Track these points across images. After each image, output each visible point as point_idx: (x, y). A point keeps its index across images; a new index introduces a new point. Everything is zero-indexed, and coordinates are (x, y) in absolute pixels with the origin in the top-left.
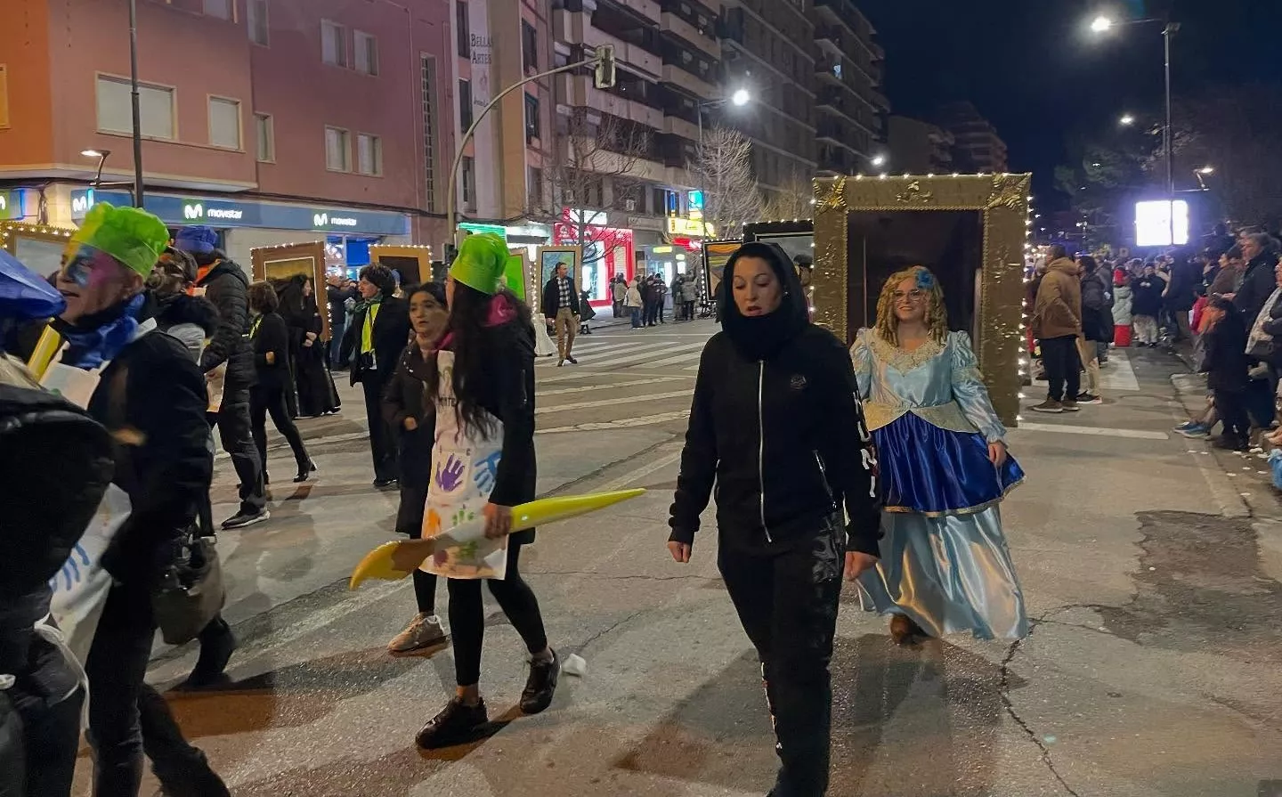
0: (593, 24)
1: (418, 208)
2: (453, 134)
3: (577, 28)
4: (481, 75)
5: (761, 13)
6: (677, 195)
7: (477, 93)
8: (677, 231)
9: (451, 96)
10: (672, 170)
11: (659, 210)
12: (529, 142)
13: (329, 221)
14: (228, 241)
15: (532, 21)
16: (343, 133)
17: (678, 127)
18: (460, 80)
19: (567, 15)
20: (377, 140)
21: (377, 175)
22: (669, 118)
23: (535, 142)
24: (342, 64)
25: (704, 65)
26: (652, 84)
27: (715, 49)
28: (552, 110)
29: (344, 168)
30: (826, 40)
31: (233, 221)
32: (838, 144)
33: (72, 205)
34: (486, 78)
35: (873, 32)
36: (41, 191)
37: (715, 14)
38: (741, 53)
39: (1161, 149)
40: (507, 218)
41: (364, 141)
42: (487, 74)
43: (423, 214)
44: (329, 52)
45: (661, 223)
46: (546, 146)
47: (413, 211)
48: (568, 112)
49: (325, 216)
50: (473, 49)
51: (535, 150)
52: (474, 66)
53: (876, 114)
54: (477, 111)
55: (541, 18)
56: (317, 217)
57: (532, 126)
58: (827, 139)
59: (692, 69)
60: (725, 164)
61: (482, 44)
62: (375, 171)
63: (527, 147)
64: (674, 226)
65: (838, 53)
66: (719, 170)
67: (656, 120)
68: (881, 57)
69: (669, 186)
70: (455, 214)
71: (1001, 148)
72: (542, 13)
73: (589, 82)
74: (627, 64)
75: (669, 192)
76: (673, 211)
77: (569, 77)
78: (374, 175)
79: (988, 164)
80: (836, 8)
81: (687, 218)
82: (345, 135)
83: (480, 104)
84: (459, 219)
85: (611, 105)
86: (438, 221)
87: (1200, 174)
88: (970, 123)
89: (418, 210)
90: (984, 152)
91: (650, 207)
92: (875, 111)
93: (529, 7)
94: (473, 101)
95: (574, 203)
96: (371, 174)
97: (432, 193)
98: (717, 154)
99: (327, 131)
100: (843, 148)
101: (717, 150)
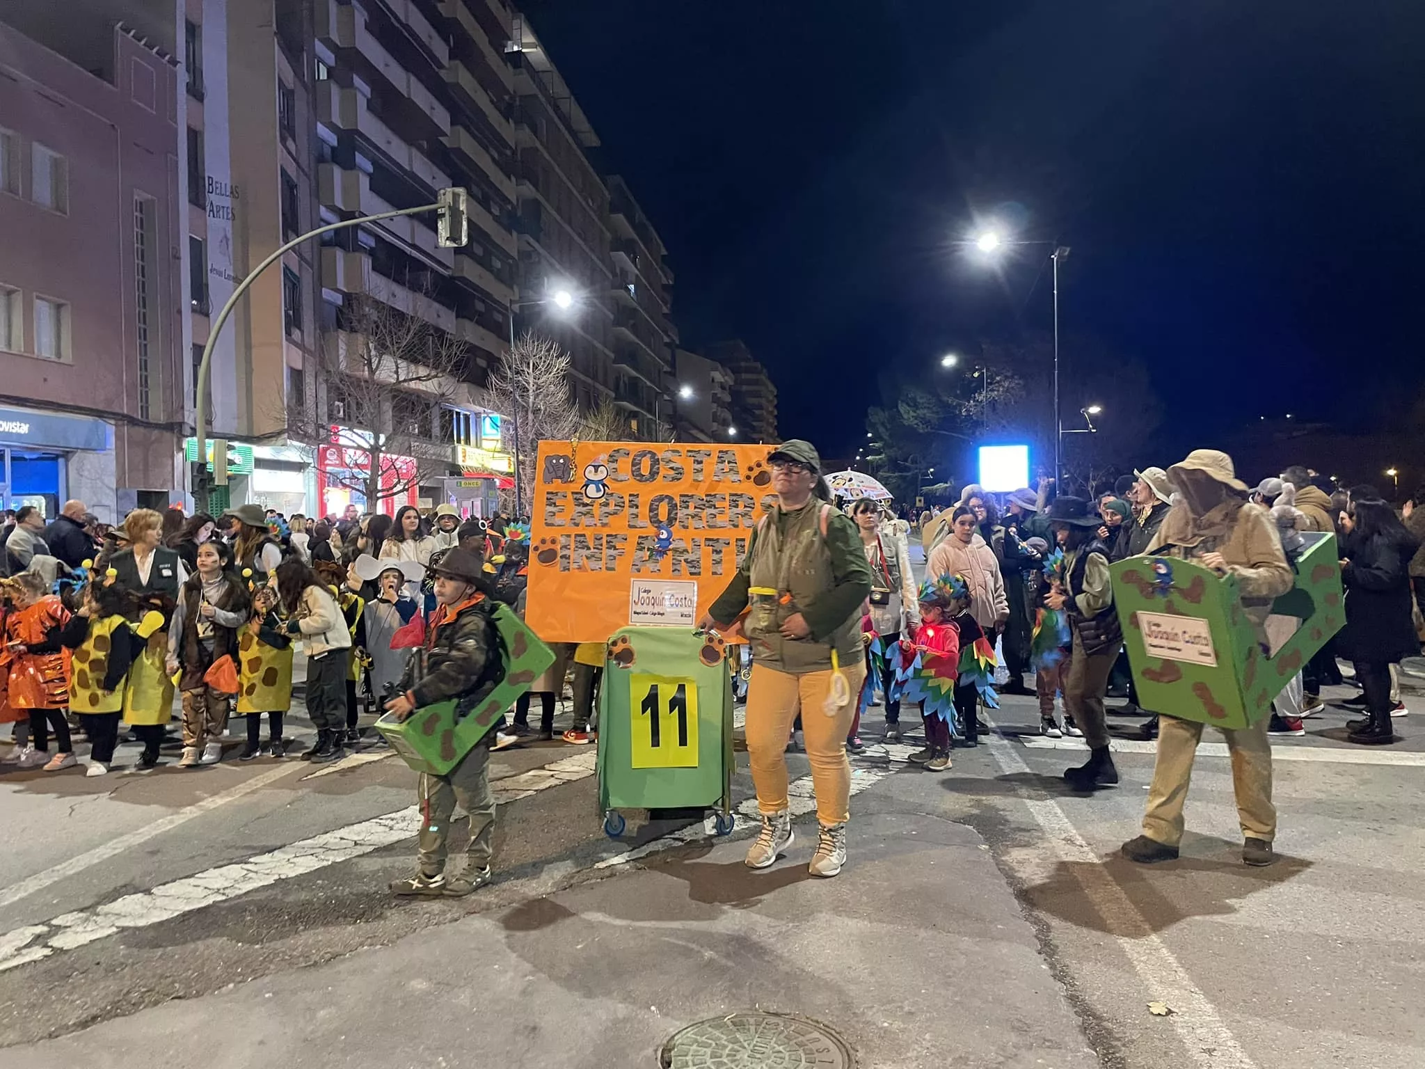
0: (373, 189)
1: (125, 412)
2: (180, 312)
3: (351, 190)
4: (222, 236)
5: (559, 210)
6: (467, 418)
7: (216, 259)
8: (469, 463)
9: (177, 258)
10: (465, 385)
11: (448, 437)
12: (288, 333)
15: (292, 171)
16: (9, 293)
17: (472, 334)
18: (191, 238)
19: (337, 171)
20: (63, 310)
21: (62, 360)
22: (461, 320)
23: (296, 334)
25: (498, 264)
26: (442, 276)
27: (511, 243)
28: (317, 294)
29: (9, 345)
30: (621, 254)
32: (634, 373)
34: (226, 238)
35: (664, 252)
37: (510, 202)
38: (539, 254)
40: (256, 434)
41: (44, 311)
42: (229, 235)
43: (132, 421)
45: (450, 452)
46: (309, 341)
47: (114, 415)
48: (338, 300)
50: (210, 197)
51: (296, 345)
52: (211, 220)
53: (666, 344)
54: (212, 280)
55: (303, 170)
57: (291, 312)
58: (623, 365)
59: (486, 263)
60: (539, 382)
61: (223, 192)
62: (59, 355)
63: (287, 340)
64: (464, 457)
65: (633, 270)
66: (531, 388)
67: (447, 321)
68: (671, 282)
69: (458, 405)
70: (181, 424)
71: (772, 392)
72: (304, 165)
73: (367, 262)
74: (414, 246)
75: (458, 414)
76: (462, 437)
77: (339, 253)
78: (56, 360)
79: (760, 407)
80: (630, 219)
81: (478, 446)
82: (13, 296)
83: (220, 274)
84: (187, 431)
85: (394, 295)
86: (155, 433)
87: (1088, 413)
88: (743, 364)
89: (124, 416)
90: (757, 395)
91: (436, 430)
92: (666, 340)
93: (290, 153)
94: (209, 267)
95: (344, 419)
96: (53, 358)
97: (147, 392)
98: (529, 368)
100: (638, 378)
101: (529, 364)
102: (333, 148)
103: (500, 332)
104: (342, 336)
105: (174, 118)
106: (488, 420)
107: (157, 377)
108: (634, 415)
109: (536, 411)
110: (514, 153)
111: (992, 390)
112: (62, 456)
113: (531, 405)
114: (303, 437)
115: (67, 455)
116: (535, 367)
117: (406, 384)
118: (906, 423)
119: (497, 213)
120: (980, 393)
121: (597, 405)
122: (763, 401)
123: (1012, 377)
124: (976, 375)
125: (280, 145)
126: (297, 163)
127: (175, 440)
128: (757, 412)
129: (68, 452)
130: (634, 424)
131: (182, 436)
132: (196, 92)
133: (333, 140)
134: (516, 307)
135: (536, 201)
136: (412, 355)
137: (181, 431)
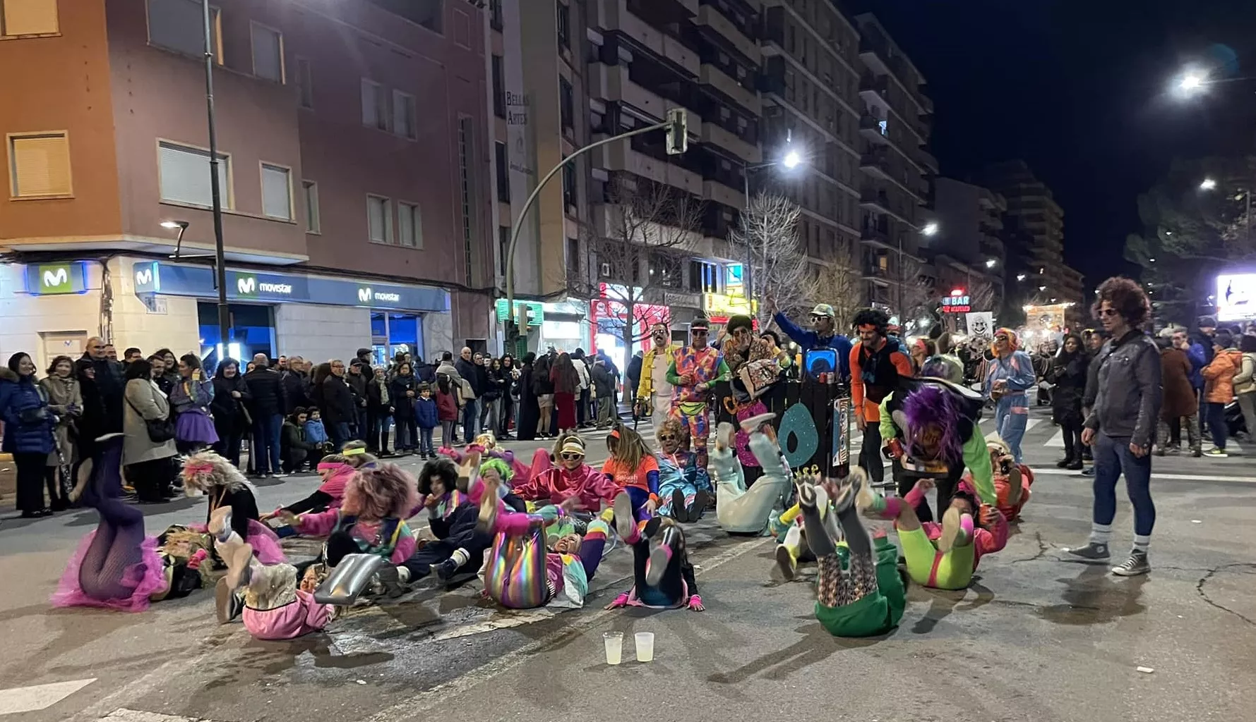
0: (631, 78)
1: (457, 282)
2: (490, 202)
3: (614, 83)
4: (517, 137)
5: (804, 62)
6: (714, 268)
7: (512, 157)
8: (715, 309)
9: (488, 161)
10: (711, 240)
11: (696, 286)
12: (567, 211)
13: (373, 296)
14: (278, 316)
15: (568, 77)
16: (383, 201)
17: (718, 192)
18: (497, 143)
19: (603, 68)
20: (416, 209)
21: (416, 247)
22: (707, 182)
24: (381, 126)
25: (742, 124)
27: (756, 103)
28: (588, 175)
29: (384, 239)
30: (872, 92)
31: (284, 295)
32: (885, 211)
33: (135, 278)
34: (521, 139)
35: (922, 81)
36: (104, 264)
37: (755, 64)
38: (783, 108)
39: (1244, 217)
40: (545, 294)
41: (404, 211)
42: (523, 135)
44: (369, 114)
45: (697, 299)
46: (583, 215)
47: (452, 285)
48: (604, 177)
49: (368, 290)
50: (509, 108)
51: (572, 219)
52: (510, 127)
53: (923, 176)
54: (512, 173)
55: (576, 73)
56: (361, 292)
57: (568, 193)
58: (871, 205)
59: (730, 126)
60: (772, 235)
62: (414, 243)
63: (565, 216)
64: (711, 303)
65: (884, 106)
66: (766, 240)
67: (694, 183)
68: (930, 111)
69: (706, 258)
70: (493, 289)
71: (1057, 214)
72: (578, 68)
73: (628, 142)
75: (706, 265)
76: (710, 286)
78: (413, 247)
79: (1042, 232)
80: (883, 56)
81: (724, 293)
82: (386, 203)
83: (516, 168)
84: (497, 294)
85: (649, 168)
86: (477, 296)
88: (1023, 186)
89: (457, 285)
90: (1040, 218)
91: (686, 281)
92: (922, 172)
93: (566, 61)
94: (510, 165)
95: (610, 277)
97: (470, 267)
98: (763, 222)
99: (368, 200)
100: (888, 215)
101: (763, 219)
102: (600, 48)
104: (607, 208)
105: (483, 52)
106: (732, 269)
107: (476, 256)
108: (883, 252)
109: (770, 261)
110: (761, 16)
112: (419, 316)
113: (765, 256)
114: (576, 294)
115: (421, 315)
116: (769, 221)
118: (1165, 249)
122: (1047, 225)
124: (1239, 198)
125: (558, 55)
126: (572, 68)
127: (489, 301)
128: (1037, 237)
129: (422, 313)
130: (883, 262)
131: (492, 298)
132: (497, 26)
133: (597, 39)
136: (667, 218)
137: (492, 294)
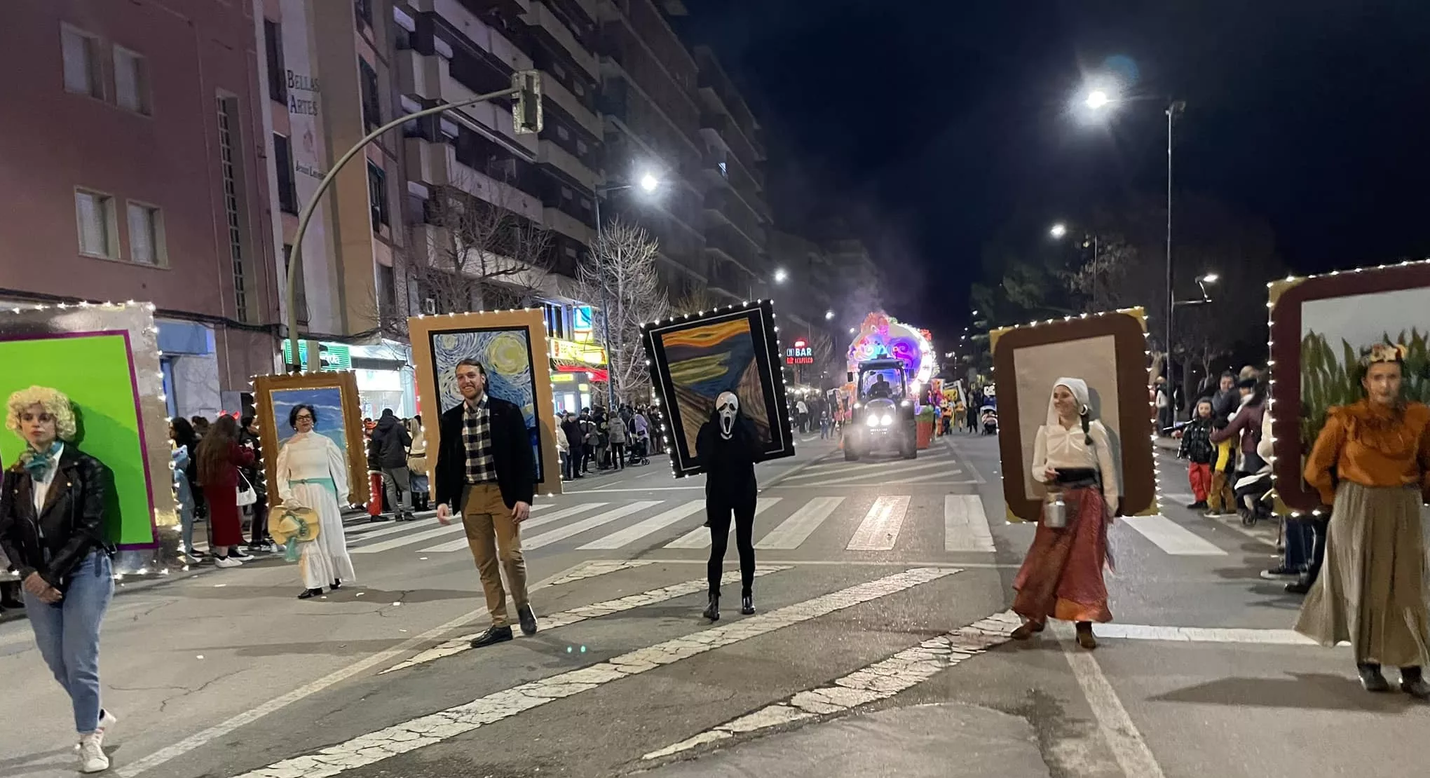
0: (453, 75)
1: (223, 316)
2: (269, 212)
3: (431, 78)
4: (305, 131)
5: (645, 88)
6: (558, 311)
7: (300, 156)
8: (561, 356)
9: (263, 156)
10: (555, 277)
12: (376, 229)
15: (371, 62)
16: (103, 199)
17: (559, 222)
18: (275, 134)
19: (417, 59)
20: (155, 213)
21: (159, 266)
22: (548, 209)
23: (384, 230)
24: (95, 92)
25: (582, 148)
26: (527, 163)
27: (597, 125)
28: (403, 188)
29: (106, 251)
30: (713, 130)
32: (727, 257)
34: (309, 133)
35: (757, 126)
37: (594, 81)
38: (625, 134)
40: (352, 334)
41: (136, 215)
42: (313, 129)
44: (76, 76)
46: (398, 239)
47: (212, 319)
48: (424, 192)
50: (291, 92)
51: (384, 241)
52: (292, 115)
54: (299, 178)
55: (382, 59)
57: (378, 209)
58: (714, 248)
59: (569, 147)
60: (628, 271)
61: (304, 86)
62: (155, 261)
63: (375, 237)
64: (557, 350)
65: (723, 146)
66: (620, 277)
67: (533, 209)
68: (764, 159)
69: (548, 298)
70: (278, 326)
72: (383, 52)
73: (450, 152)
74: (497, 134)
75: (548, 306)
76: (555, 331)
77: (423, 144)
78: (153, 265)
80: (719, 92)
81: (571, 339)
82: (107, 202)
83: (305, 171)
84: (283, 332)
85: (480, 186)
86: (254, 336)
87: (1203, 283)
89: (222, 319)
92: (760, 219)
93: (367, 41)
94: (295, 166)
96: (150, 264)
97: (243, 295)
98: (617, 256)
99: (78, 195)
100: (732, 262)
101: (617, 253)
102: (411, 33)
103: (586, 218)
104: (430, 231)
105: (251, 12)
106: (578, 311)
107: (252, 279)
108: (728, 301)
109: (626, 302)
110: (596, 28)
111: (1103, 261)
114: (397, 335)
115: (171, 359)
116: (623, 255)
117: (494, 278)
118: (1011, 299)
119: (581, 93)
120: (1090, 265)
121: (689, 293)
123: (1125, 246)
124: (1086, 245)
125: (357, 34)
126: (376, 52)
127: (273, 341)
129: (171, 357)
131: (279, 338)
133: (410, 24)
134: (603, 193)
135: (622, 80)
136: (499, 247)
137: (278, 332)
